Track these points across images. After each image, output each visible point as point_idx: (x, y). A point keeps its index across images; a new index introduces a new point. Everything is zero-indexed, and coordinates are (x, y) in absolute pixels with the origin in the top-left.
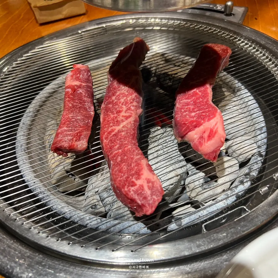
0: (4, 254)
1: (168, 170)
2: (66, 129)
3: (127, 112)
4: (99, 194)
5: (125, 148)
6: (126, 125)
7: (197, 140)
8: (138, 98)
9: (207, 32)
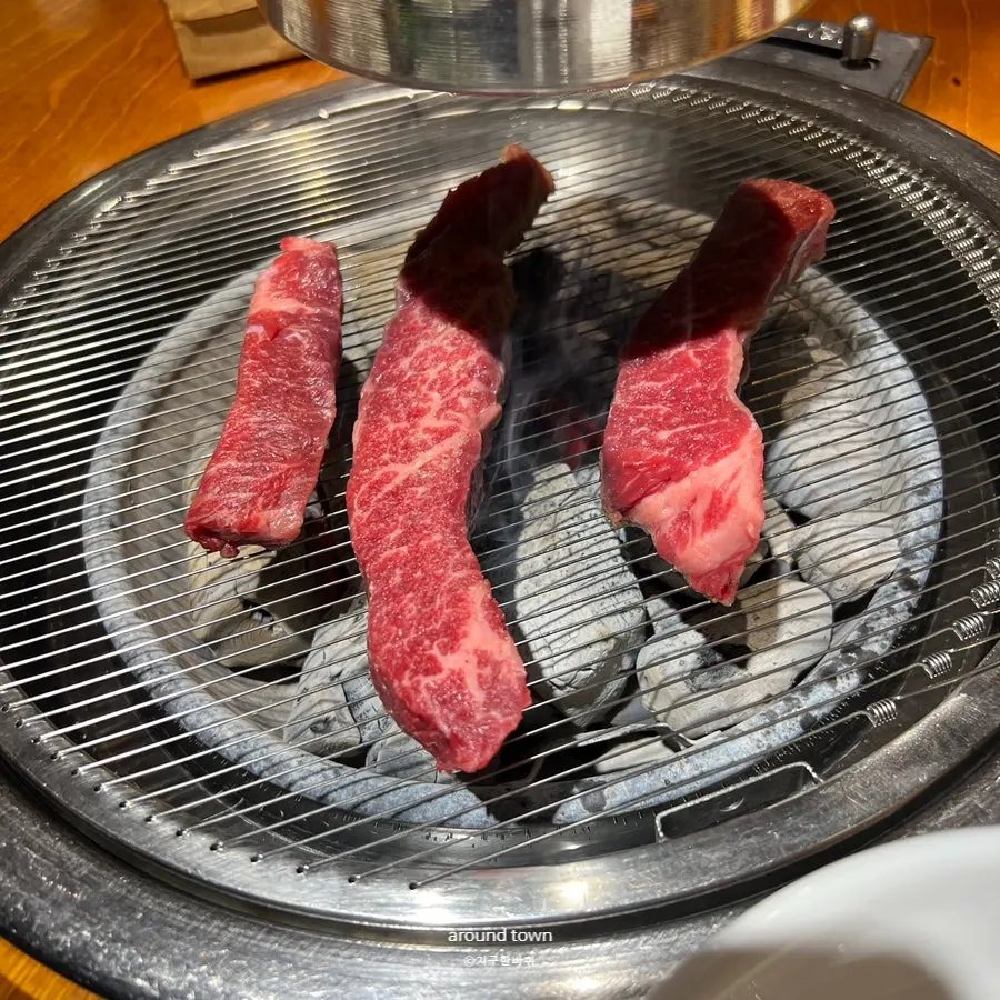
0: (9, 864)
1: (578, 617)
2: (234, 464)
3: (443, 415)
4: (342, 684)
5: (420, 540)
6: (435, 463)
7: (669, 524)
8: (490, 367)
9: (766, 129)
